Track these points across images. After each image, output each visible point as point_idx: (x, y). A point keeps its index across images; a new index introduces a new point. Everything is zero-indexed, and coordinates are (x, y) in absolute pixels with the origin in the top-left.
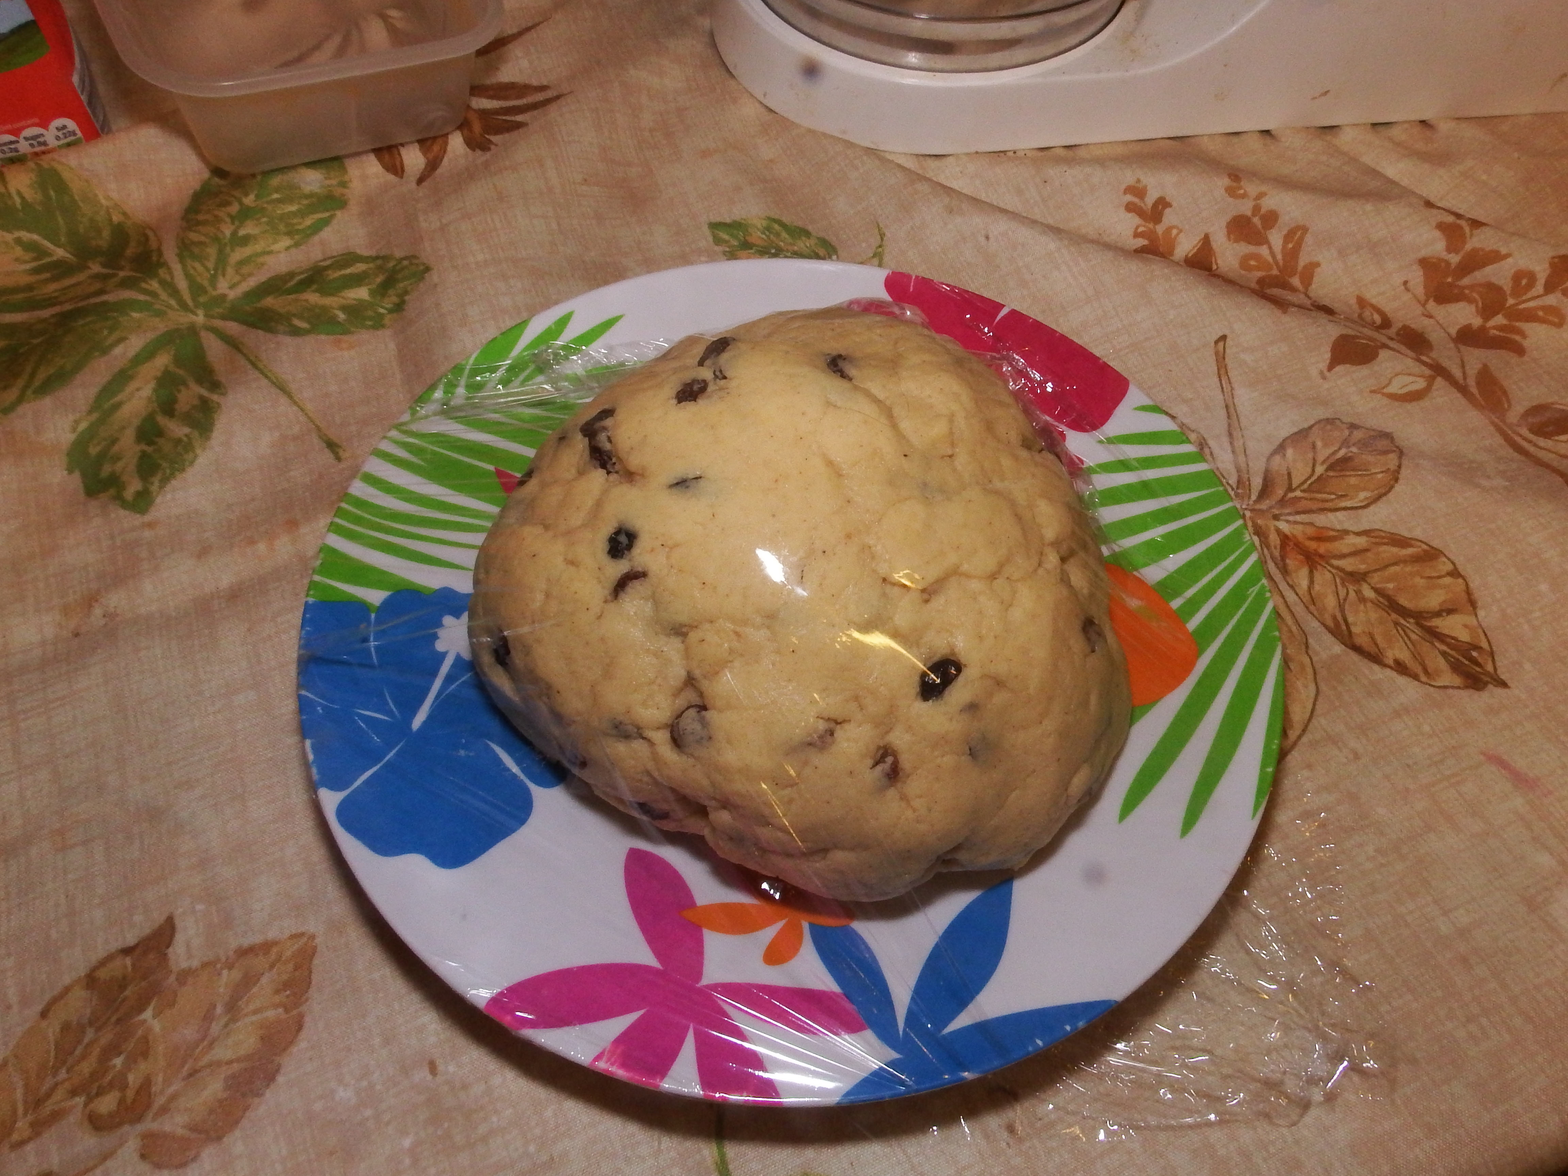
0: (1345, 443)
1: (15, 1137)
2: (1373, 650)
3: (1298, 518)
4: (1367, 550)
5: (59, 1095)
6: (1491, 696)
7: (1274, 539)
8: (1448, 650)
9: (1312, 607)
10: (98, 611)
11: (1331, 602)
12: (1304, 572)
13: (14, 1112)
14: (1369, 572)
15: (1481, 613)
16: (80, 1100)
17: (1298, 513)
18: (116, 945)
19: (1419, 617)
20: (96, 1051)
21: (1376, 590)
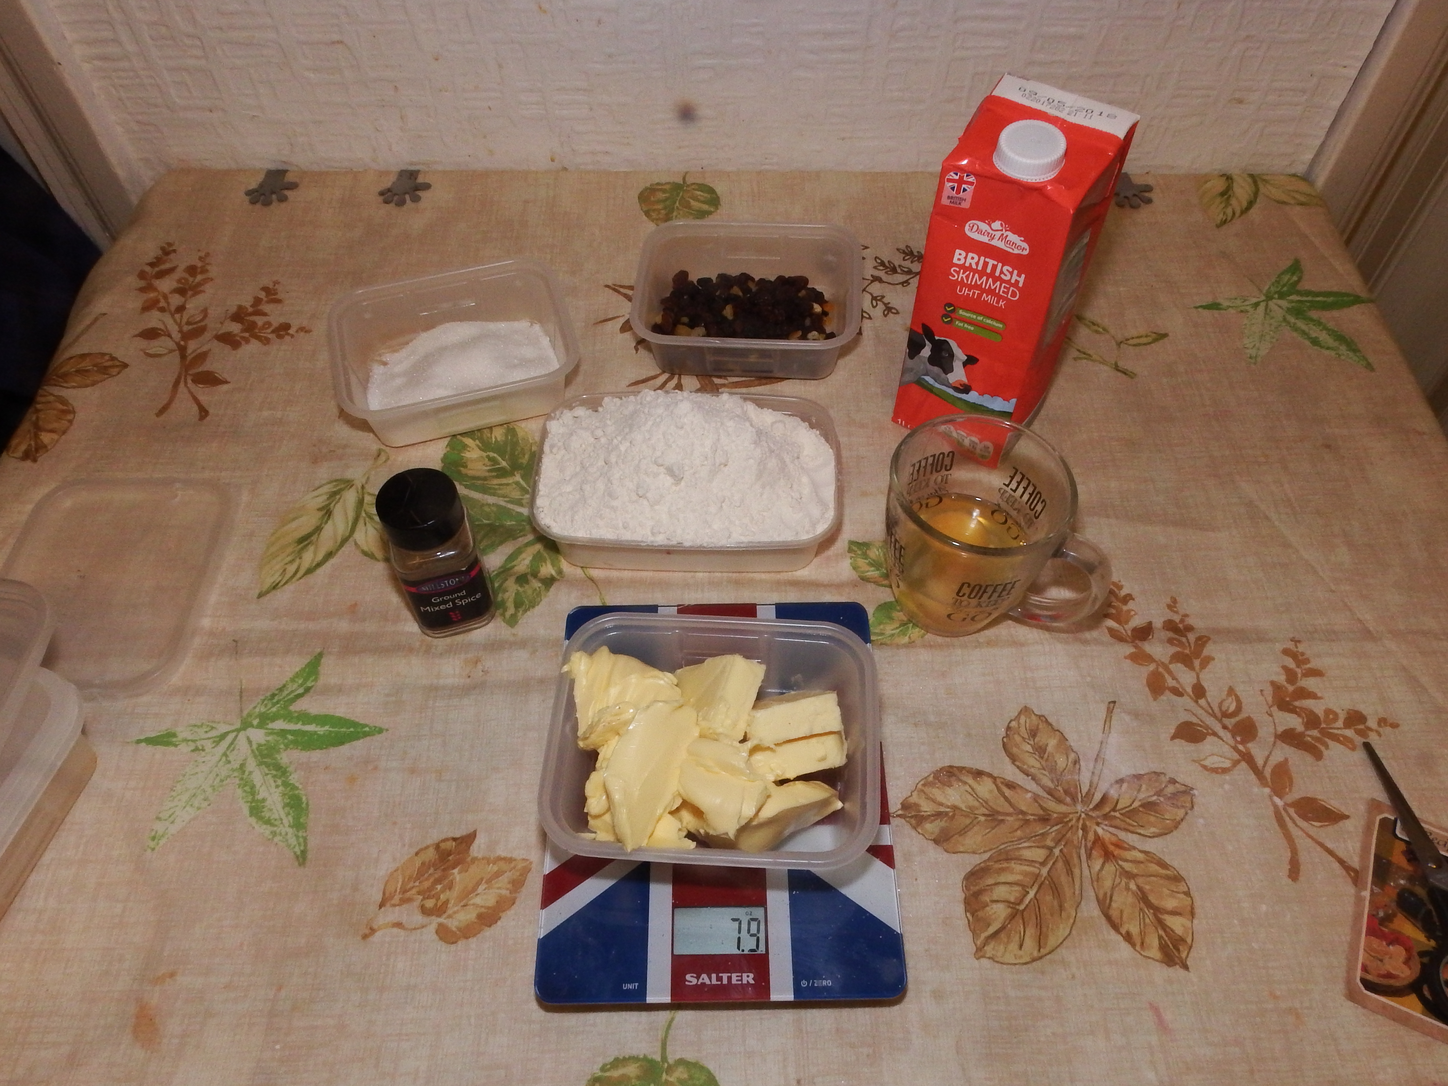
0: (1159, 793)
1: (393, 902)
2: (1117, 921)
3: (1111, 829)
4: (1142, 862)
5: (414, 891)
6: (1177, 972)
7: (1091, 836)
8: (1165, 937)
9: (1095, 883)
10: (480, 667)
11: (1108, 883)
12: (1100, 861)
13: (396, 891)
14: (1138, 875)
15: (1195, 922)
16: (421, 897)
17: (1111, 826)
18: (451, 835)
19: (1157, 910)
20: (432, 880)
21: (1138, 886)
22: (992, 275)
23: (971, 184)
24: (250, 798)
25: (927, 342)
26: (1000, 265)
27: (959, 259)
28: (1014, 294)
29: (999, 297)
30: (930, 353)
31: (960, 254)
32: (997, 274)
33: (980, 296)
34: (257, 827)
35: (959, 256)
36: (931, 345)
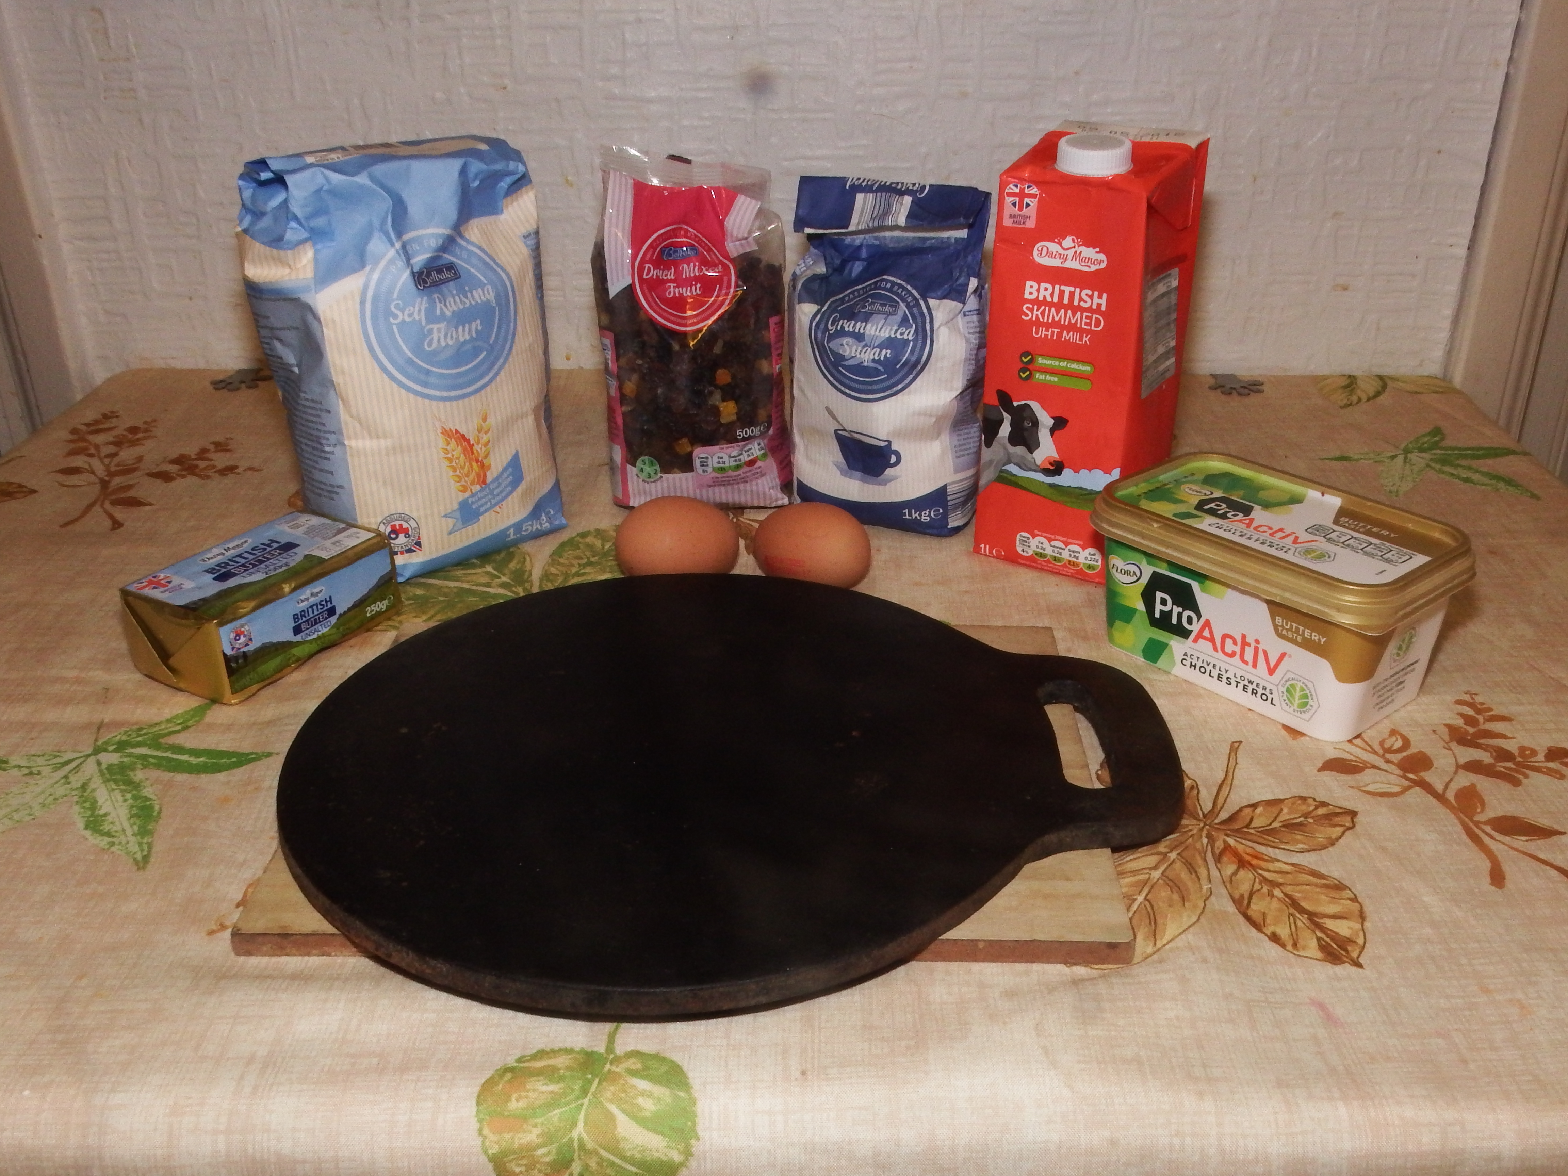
0: (1306, 815)
2: (1260, 922)
4: (1289, 873)
7: (1219, 844)
8: (1325, 938)
9: (1228, 884)
11: (1244, 888)
12: (1233, 867)
14: (1284, 884)
15: (1368, 923)
17: (1246, 840)
19: (1311, 914)
21: (1285, 894)
22: (1070, 306)
23: (1033, 196)
24: (89, 813)
25: (1005, 415)
26: (1078, 290)
27: (1031, 293)
28: (1098, 324)
29: (1082, 331)
30: (1010, 429)
31: (1031, 287)
32: (1076, 303)
33: (1060, 335)
34: (91, 838)
35: (1031, 290)
36: (1010, 417)
